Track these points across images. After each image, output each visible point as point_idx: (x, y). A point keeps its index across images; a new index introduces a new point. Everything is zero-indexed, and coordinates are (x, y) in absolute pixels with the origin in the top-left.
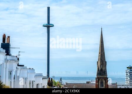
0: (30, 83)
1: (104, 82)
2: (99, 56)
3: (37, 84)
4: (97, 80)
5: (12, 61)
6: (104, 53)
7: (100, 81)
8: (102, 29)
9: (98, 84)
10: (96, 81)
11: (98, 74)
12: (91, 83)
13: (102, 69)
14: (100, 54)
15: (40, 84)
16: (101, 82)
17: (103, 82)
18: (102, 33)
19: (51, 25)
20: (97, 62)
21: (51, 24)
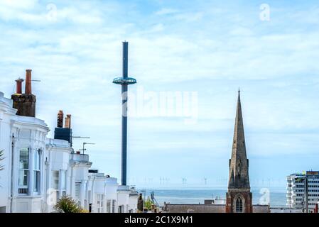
0: (108, 205)
1: (243, 201)
2: (233, 148)
3: (120, 207)
4: (230, 197)
5: (81, 164)
6: (244, 142)
7: (235, 200)
8: (239, 92)
9: (232, 206)
10: (227, 198)
11: (231, 186)
12: (217, 203)
13: (239, 175)
14: (235, 144)
15: (125, 205)
16: (237, 201)
17: (241, 202)
18: (239, 100)
19: (130, 81)
20: (230, 160)
21: (131, 79)
